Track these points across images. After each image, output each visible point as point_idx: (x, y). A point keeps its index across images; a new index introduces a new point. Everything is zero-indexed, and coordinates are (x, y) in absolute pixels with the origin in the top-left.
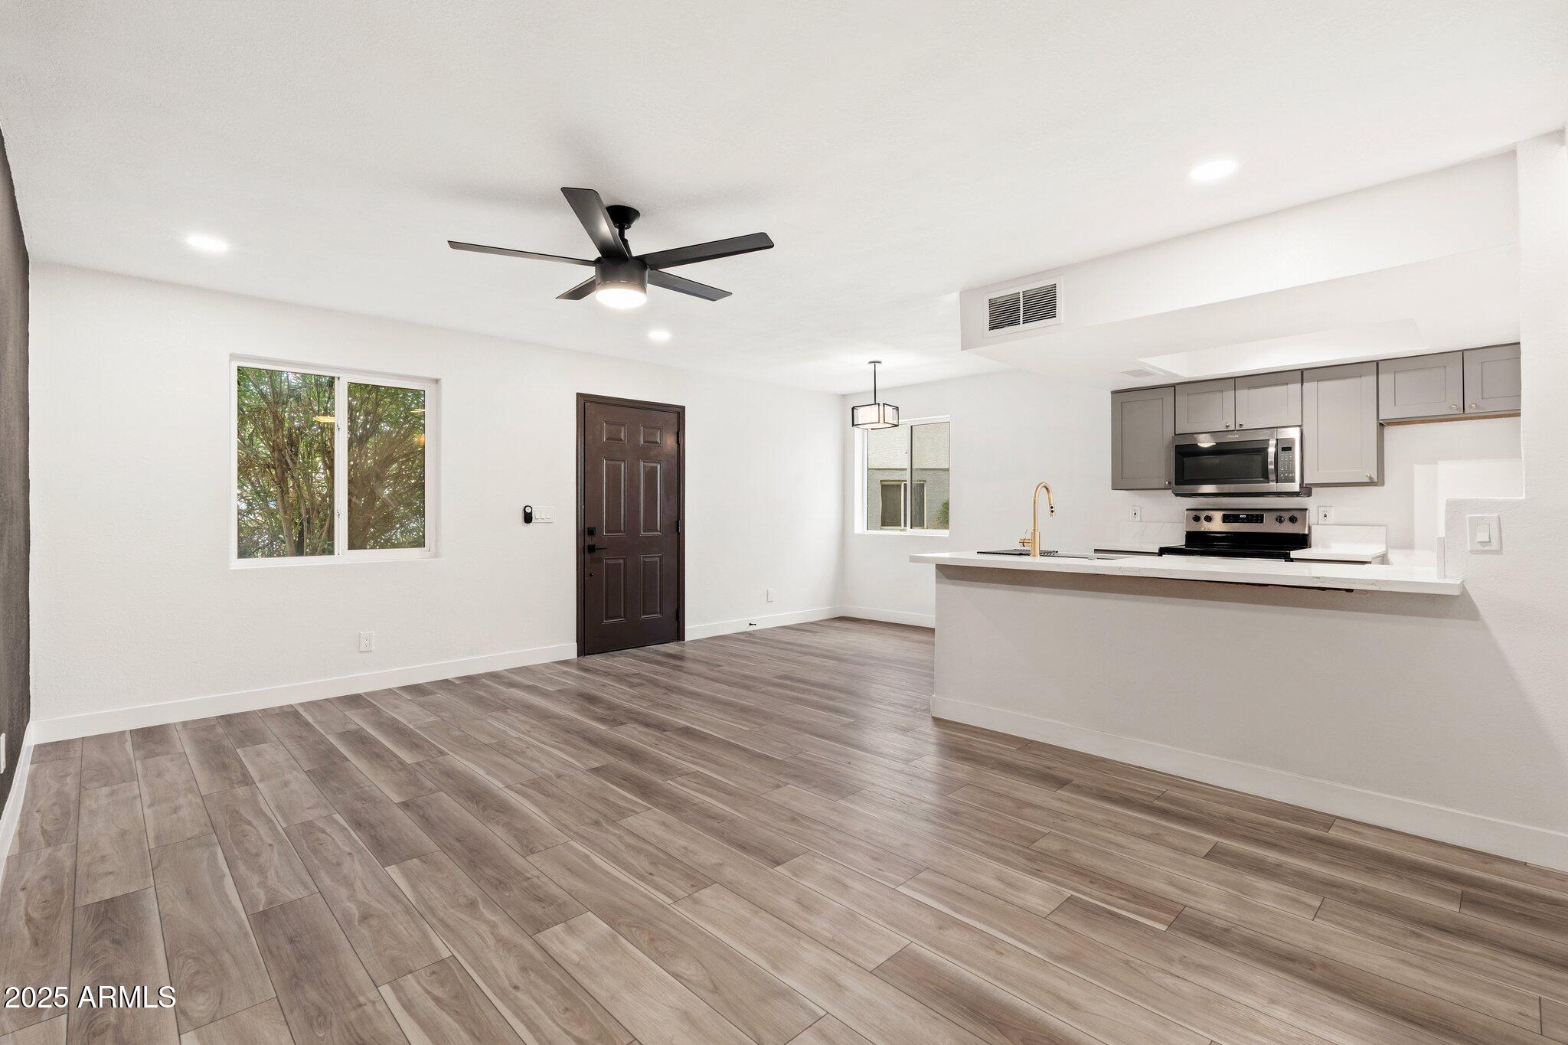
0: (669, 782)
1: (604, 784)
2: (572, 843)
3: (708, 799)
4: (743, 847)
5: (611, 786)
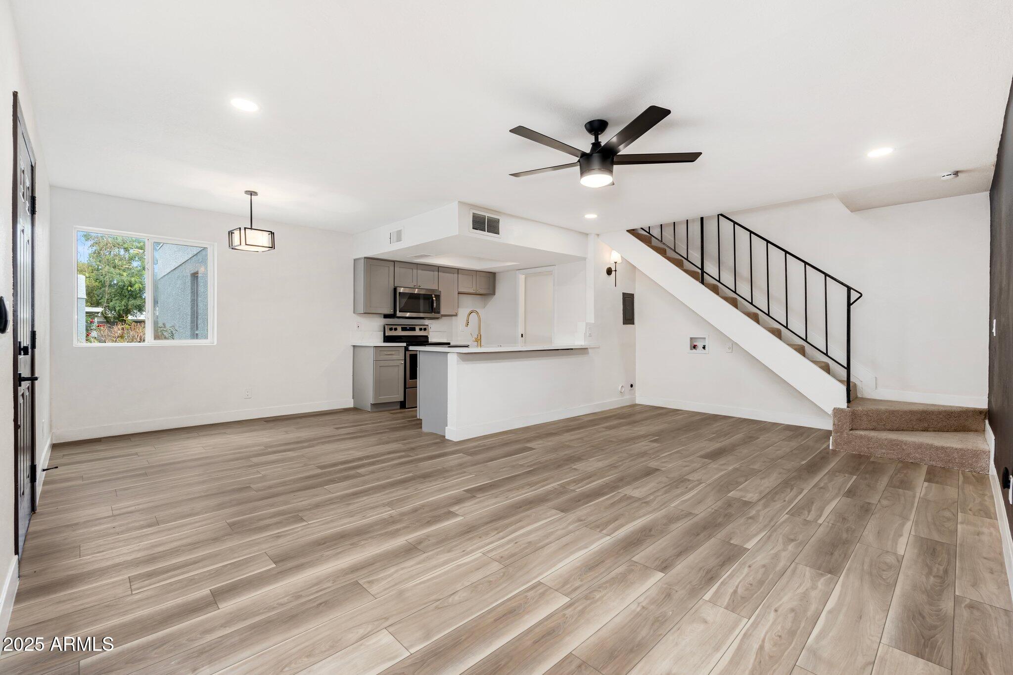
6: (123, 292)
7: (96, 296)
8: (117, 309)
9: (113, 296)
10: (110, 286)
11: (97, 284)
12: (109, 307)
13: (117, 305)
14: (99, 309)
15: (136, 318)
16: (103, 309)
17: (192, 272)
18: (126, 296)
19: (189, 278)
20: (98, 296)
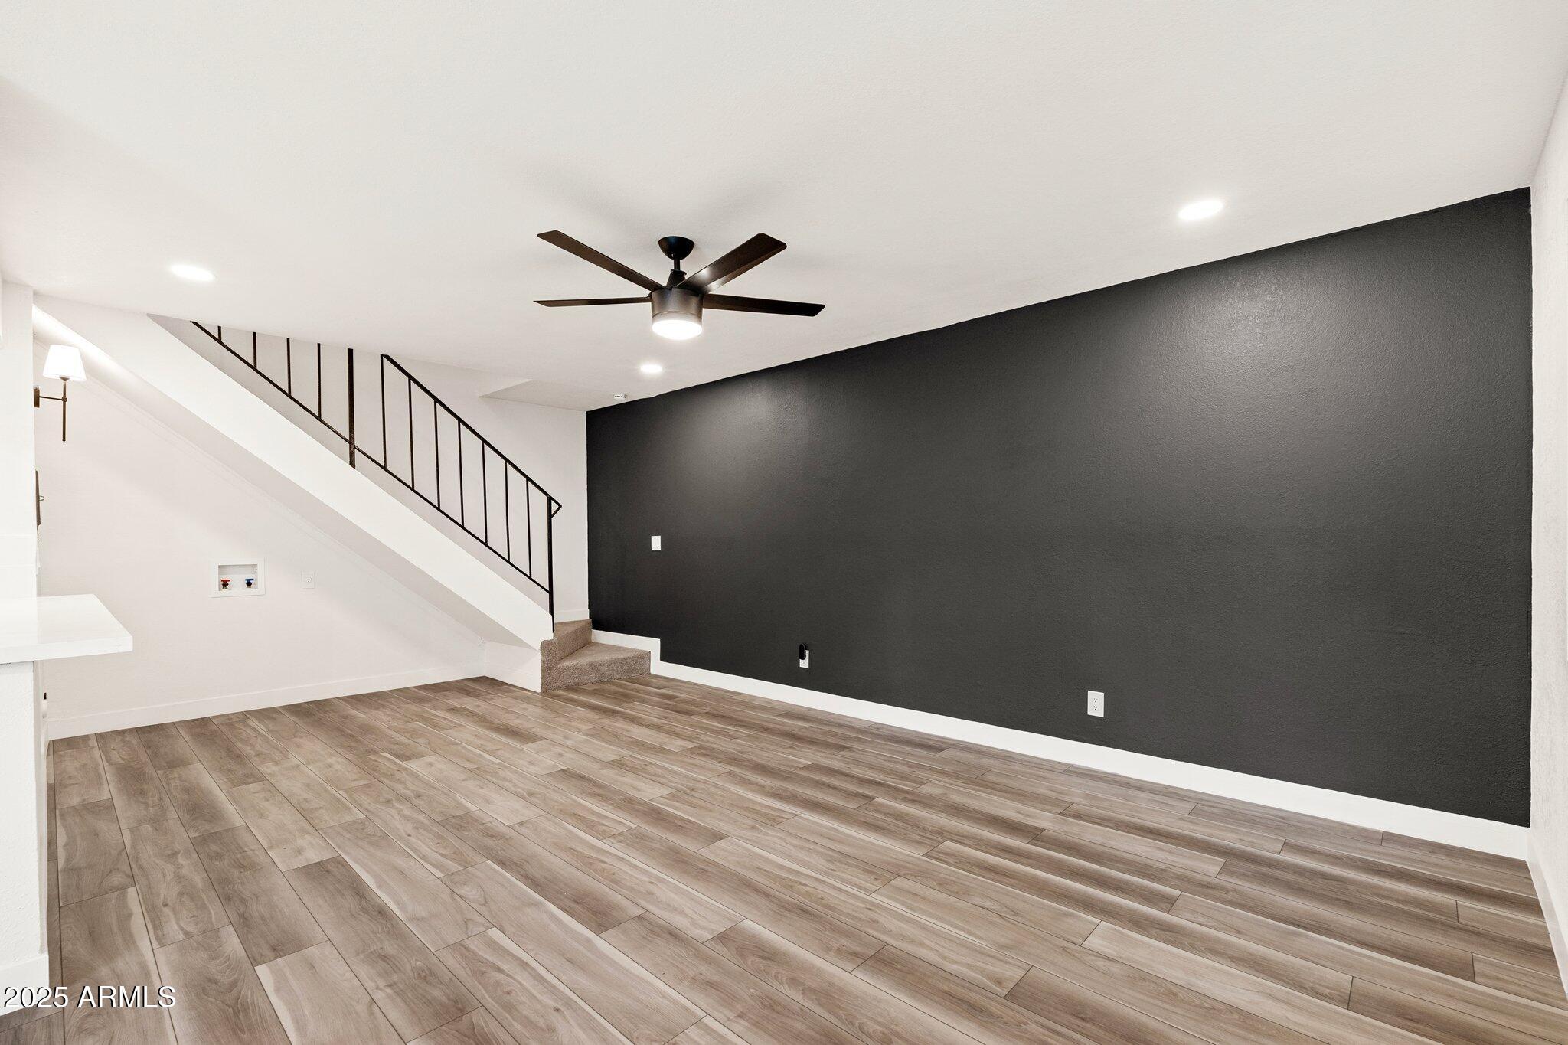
0: (634, 826)
1: (701, 821)
2: (704, 778)
3: (598, 810)
4: (582, 777)
5: (694, 820)
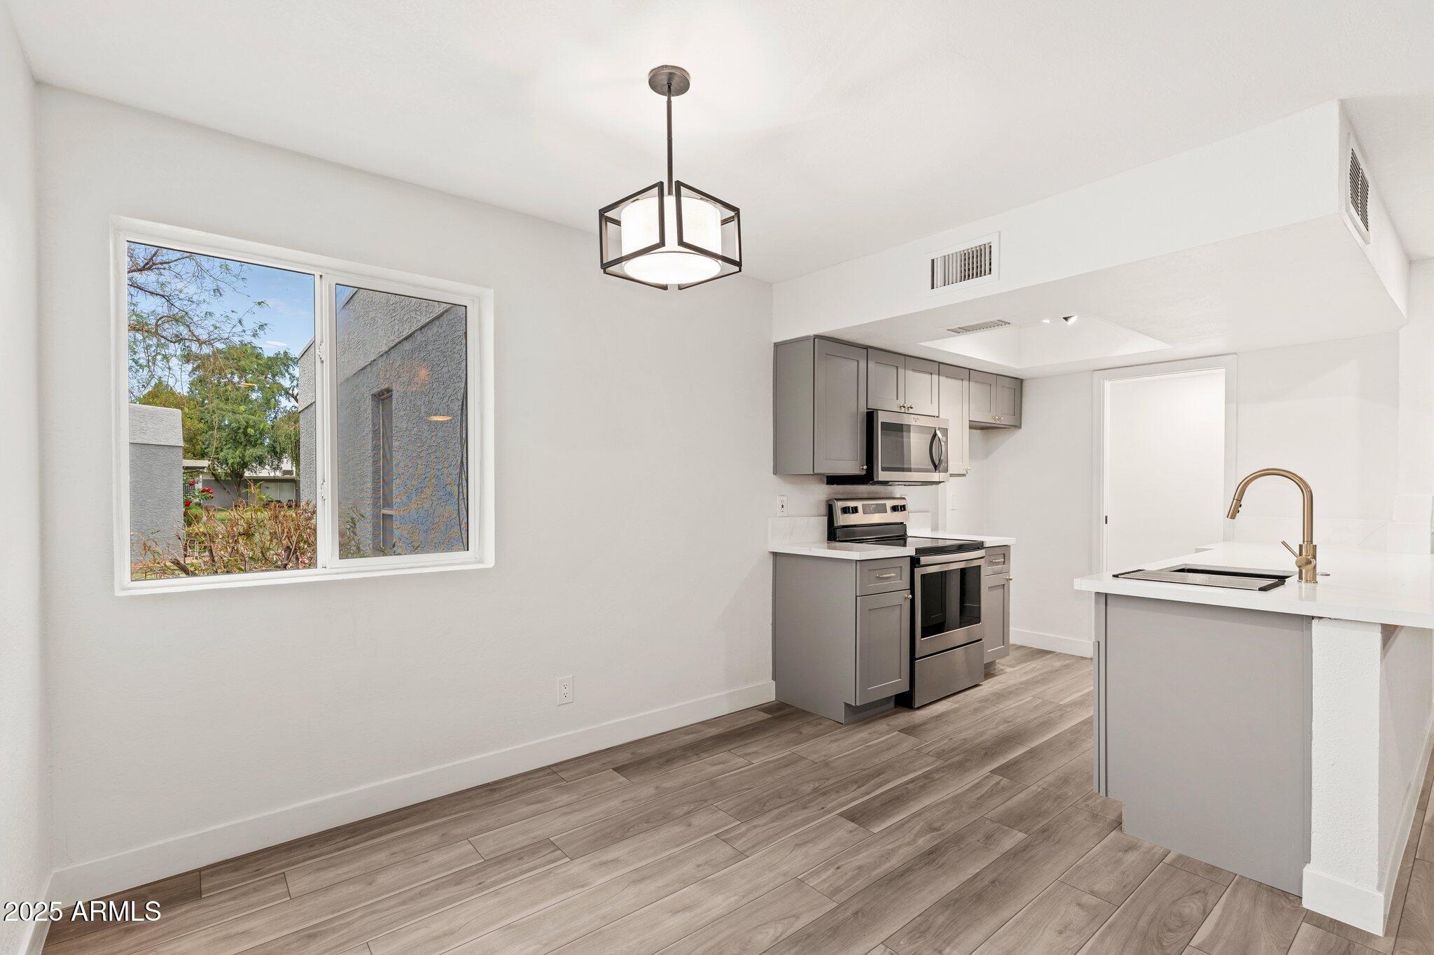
6: (238, 437)
7: (200, 443)
8: (230, 461)
9: (224, 443)
10: (220, 428)
11: (202, 425)
12: (218, 459)
13: (230, 456)
14: (205, 463)
15: (255, 475)
16: (210, 462)
17: (375, 391)
18: (241, 443)
19: (369, 402)
20: (203, 443)
